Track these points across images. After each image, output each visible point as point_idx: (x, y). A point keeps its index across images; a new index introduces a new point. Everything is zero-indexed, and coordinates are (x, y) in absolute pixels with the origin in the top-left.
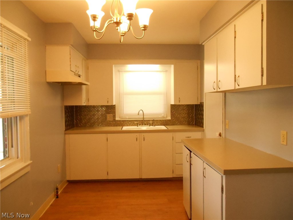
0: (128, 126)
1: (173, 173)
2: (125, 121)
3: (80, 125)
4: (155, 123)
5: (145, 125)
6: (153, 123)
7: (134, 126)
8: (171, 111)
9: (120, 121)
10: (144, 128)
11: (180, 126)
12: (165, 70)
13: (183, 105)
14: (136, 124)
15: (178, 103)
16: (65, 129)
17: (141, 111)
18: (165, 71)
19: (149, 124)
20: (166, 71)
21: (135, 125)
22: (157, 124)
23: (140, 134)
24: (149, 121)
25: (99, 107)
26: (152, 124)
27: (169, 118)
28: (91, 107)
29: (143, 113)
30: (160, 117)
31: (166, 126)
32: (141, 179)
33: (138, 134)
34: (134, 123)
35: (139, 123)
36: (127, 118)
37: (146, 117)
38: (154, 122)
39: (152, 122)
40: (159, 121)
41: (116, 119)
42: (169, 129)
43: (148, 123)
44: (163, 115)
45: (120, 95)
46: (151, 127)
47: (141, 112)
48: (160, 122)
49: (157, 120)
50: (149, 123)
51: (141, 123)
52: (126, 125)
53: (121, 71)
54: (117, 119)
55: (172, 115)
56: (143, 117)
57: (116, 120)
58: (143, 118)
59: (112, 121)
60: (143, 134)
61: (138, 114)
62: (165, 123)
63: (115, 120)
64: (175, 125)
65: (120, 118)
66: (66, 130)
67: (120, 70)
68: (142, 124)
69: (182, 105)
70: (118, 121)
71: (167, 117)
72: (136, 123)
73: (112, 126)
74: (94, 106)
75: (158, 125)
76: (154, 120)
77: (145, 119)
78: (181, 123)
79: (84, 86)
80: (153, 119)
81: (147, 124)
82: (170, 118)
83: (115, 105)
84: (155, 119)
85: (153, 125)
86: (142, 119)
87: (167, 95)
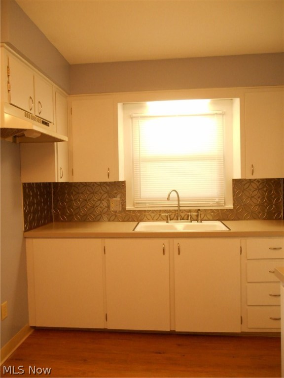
0: (149, 220)
1: (241, 323)
2: (145, 211)
3: (63, 218)
4: (202, 216)
5: (183, 219)
6: (197, 216)
7: (160, 221)
8: (234, 192)
9: (134, 211)
10: (180, 227)
11: (253, 221)
12: (220, 112)
13: (258, 181)
14: (165, 218)
15: (249, 176)
16: (25, 228)
17: (174, 192)
18: (220, 114)
19: (189, 218)
20: (223, 114)
21: (163, 220)
22: (205, 218)
23: (171, 240)
24: (190, 211)
25: (96, 185)
26: (195, 218)
27: (230, 206)
28: (82, 186)
29: (177, 196)
30: (211, 203)
31: (223, 222)
32: (174, 331)
33: (166, 241)
34: (160, 215)
35: (170, 216)
36: (147, 206)
37: (185, 205)
38: (199, 214)
39: (196, 214)
40: (210, 211)
41: (127, 207)
42: (233, 230)
43: (188, 215)
44: (217, 200)
45: (133, 162)
46: (195, 223)
47: (174, 195)
48: (212, 213)
49: (205, 210)
50: (191, 215)
51: (175, 215)
52: (145, 218)
53: (134, 117)
54: (129, 207)
55: (236, 199)
56: (179, 204)
57: (127, 209)
58: (179, 206)
59: (120, 211)
60: (176, 241)
61: (168, 199)
62: (221, 215)
63: (124, 209)
64: (242, 220)
65: (134, 205)
66: (26, 231)
67: (134, 115)
68: (175, 218)
69: (256, 179)
70: (130, 211)
71: (225, 204)
72: (165, 215)
73: (119, 221)
74: (86, 183)
75: (207, 219)
76: (199, 210)
77: (181, 208)
78: (254, 217)
79: (59, 143)
80: (198, 208)
81: (186, 217)
82: (232, 206)
83: (124, 182)
84: (200, 208)
85: (197, 220)
86: (177, 208)
87: (224, 161)
